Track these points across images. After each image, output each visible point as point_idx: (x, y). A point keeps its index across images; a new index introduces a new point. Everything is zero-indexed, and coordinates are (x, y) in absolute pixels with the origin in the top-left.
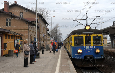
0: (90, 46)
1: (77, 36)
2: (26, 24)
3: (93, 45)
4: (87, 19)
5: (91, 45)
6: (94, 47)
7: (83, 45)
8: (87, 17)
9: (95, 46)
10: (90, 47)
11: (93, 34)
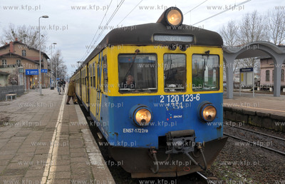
0: (183, 94)
1: (130, 49)
3: (194, 90)
5: (184, 90)
6: (195, 95)
7: (156, 91)
9: (198, 93)
10: (180, 96)
11: (192, 44)
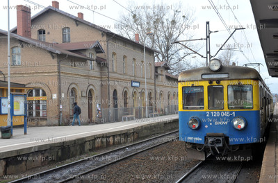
2: (53, 57)
4: (208, 37)
8: (210, 32)
